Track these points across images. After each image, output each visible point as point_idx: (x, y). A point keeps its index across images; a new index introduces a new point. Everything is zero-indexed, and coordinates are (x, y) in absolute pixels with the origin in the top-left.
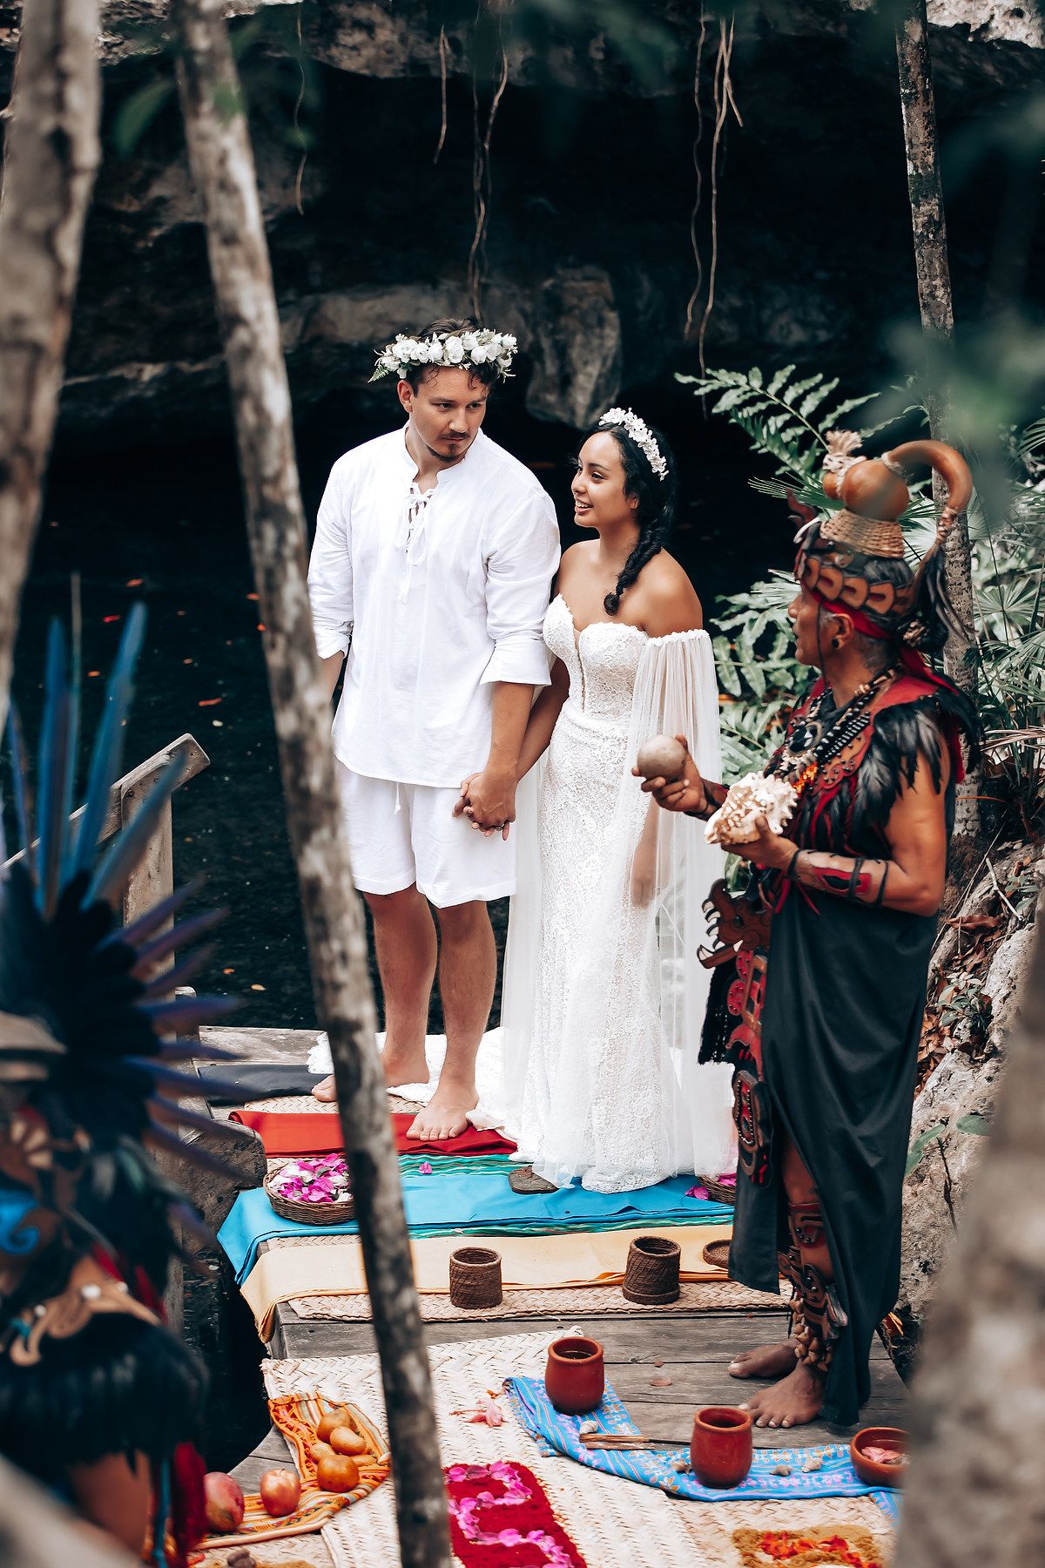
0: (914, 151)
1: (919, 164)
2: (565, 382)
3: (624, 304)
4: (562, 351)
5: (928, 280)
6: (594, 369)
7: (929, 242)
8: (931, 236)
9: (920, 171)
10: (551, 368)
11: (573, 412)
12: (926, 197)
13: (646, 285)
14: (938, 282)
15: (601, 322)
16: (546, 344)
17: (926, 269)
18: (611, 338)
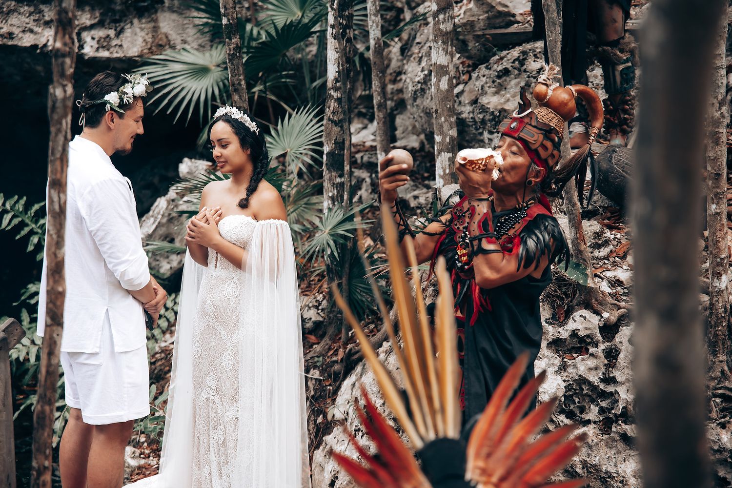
0: (227, 11)
1: (230, 18)
5: (237, 77)
7: (237, 57)
8: (238, 54)
9: (231, 21)
12: (234, 34)
14: (242, 77)
17: (236, 71)
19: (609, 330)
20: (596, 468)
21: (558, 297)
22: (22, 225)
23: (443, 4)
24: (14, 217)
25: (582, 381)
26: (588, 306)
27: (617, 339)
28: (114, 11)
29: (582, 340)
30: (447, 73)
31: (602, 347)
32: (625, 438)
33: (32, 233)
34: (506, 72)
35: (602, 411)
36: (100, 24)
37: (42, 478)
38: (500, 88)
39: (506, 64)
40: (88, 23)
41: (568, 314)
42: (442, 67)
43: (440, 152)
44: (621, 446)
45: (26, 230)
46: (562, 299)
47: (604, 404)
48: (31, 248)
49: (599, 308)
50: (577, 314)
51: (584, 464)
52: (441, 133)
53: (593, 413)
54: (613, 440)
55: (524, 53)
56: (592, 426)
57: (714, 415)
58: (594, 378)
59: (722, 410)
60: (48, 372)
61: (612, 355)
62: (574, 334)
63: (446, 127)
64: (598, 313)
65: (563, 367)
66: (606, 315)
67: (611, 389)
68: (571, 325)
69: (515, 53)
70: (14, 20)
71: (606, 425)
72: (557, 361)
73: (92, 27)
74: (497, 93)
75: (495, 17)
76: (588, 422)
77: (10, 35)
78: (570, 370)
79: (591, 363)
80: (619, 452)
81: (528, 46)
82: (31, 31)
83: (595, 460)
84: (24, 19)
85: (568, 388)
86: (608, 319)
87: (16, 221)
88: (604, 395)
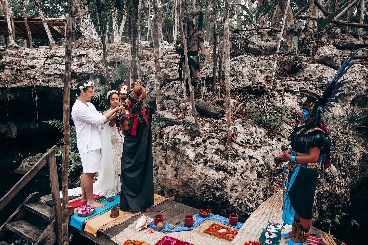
2: (11, 133)
3: (16, 125)
4: (11, 130)
6: (15, 132)
10: (9, 132)
11: (13, 136)
13: (18, 123)
15: (14, 127)
16: (8, 130)
18: (16, 129)
19: (204, 141)
20: (204, 174)
21: (192, 134)
22: (59, 126)
23: (157, 70)
24: (57, 124)
25: (199, 153)
26: (199, 136)
27: (206, 143)
28: (79, 79)
29: (198, 144)
30: (159, 86)
31: (203, 145)
32: (210, 166)
33: (62, 128)
34: (169, 87)
35: (204, 160)
36: (76, 82)
37: (65, 190)
38: (168, 91)
39: (169, 86)
40: (74, 82)
41: (195, 138)
42: (158, 84)
43: (157, 104)
44: (209, 168)
45: (60, 127)
46: (193, 135)
47: (204, 159)
48: (61, 131)
49: (202, 136)
50: (197, 138)
51: (201, 173)
52: (158, 99)
53: (202, 161)
54: (207, 167)
55: (173, 83)
56: (202, 164)
57: (229, 159)
58: (202, 153)
59: (231, 158)
60: (65, 158)
61: (206, 147)
62: (196, 143)
63: (159, 98)
64: (201, 137)
65: (194, 151)
66: (203, 138)
67: (206, 155)
68: (196, 141)
69: (171, 83)
70: (57, 82)
71: (205, 163)
72: (193, 149)
73: (74, 83)
74: (168, 92)
75: (166, 76)
76: (201, 163)
77: (56, 85)
78: (196, 151)
79: (201, 149)
80: (209, 169)
81: (174, 82)
82: (61, 84)
83: (203, 172)
84: (59, 82)
85: (196, 155)
86: (204, 139)
87: (58, 125)
88: (204, 156)
